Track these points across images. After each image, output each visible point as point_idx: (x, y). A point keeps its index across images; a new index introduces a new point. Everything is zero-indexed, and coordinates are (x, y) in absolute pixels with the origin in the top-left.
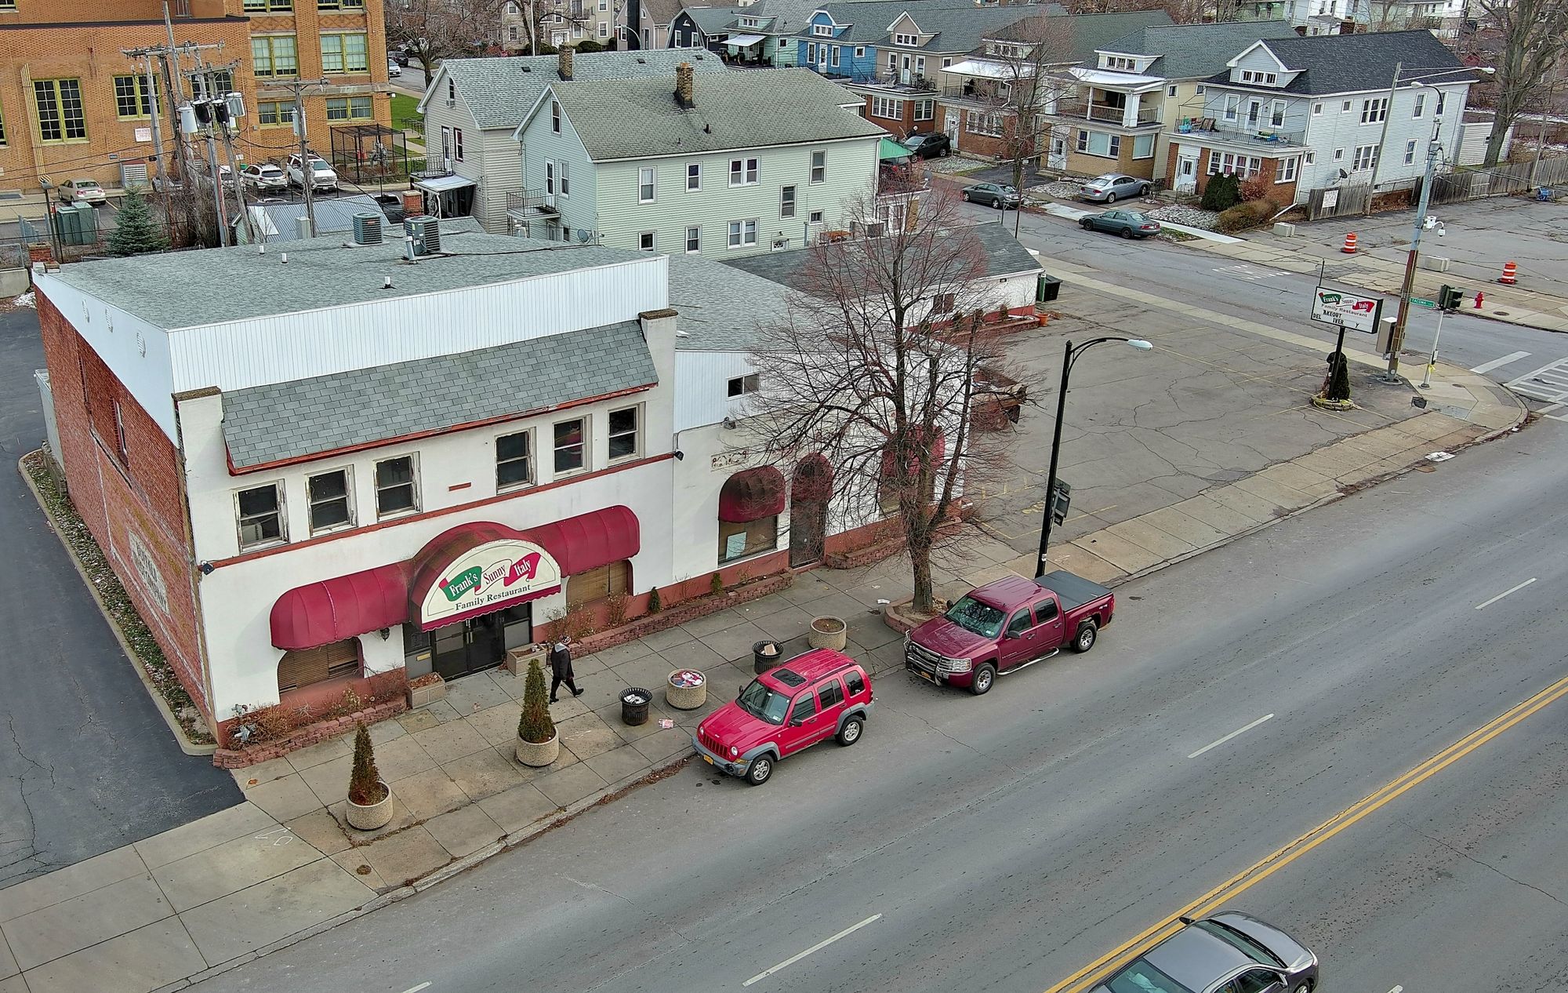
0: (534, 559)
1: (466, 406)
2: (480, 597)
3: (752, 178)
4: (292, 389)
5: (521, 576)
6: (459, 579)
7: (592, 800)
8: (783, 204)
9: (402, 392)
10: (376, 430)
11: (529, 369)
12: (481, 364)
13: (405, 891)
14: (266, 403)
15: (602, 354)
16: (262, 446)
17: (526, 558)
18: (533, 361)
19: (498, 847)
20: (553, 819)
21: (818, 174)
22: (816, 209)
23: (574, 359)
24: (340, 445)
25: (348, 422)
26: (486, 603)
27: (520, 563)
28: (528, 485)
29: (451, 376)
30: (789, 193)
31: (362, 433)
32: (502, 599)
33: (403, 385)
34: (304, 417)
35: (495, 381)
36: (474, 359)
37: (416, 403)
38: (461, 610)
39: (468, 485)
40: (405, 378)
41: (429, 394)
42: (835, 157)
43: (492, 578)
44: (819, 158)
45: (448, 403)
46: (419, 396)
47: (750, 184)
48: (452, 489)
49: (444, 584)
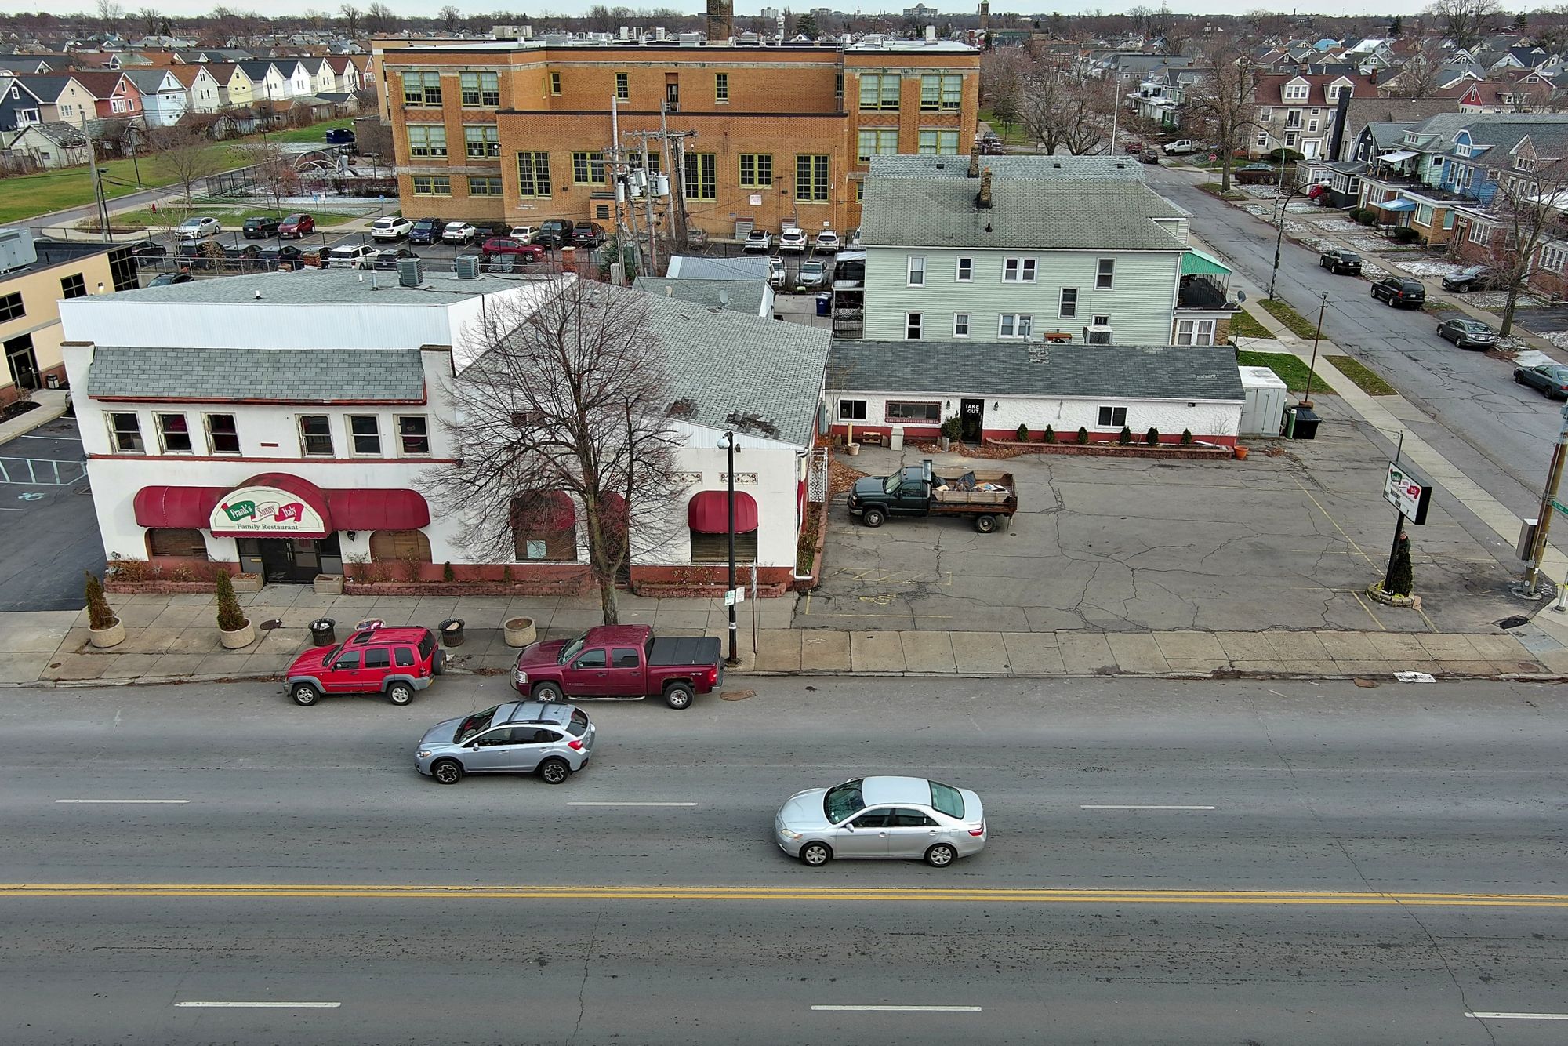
0: (299, 508)
1: (259, 387)
2: (257, 524)
3: (1028, 276)
4: (143, 353)
5: (289, 517)
6: (237, 506)
7: (213, 677)
8: (1063, 305)
9: (217, 369)
10: (188, 390)
11: (318, 370)
12: (282, 361)
13: (52, 684)
14: (123, 358)
15: (383, 370)
16: (110, 385)
17: (292, 505)
18: (325, 365)
19: (128, 681)
20: (177, 678)
21: (1105, 281)
22: (1102, 313)
23: (356, 370)
24: (160, 395)
25: (171, 381)
26: (261, 530)
27: (287, 507)
28: (330, 457)
29: (258, 364)
30: (1070, 295)
31: (178, 390)
32: (274, 530)
33: (220, 364)
34: (144, 372)
35: (287, 374)
36: (279, 356)
37: (224, 378)
38: (241, 530)
39: (277, 445)
40: (223, 360)
41: (236, 373)
42: (1123, 268)
43: (266, 512)
44: (1107, 266)
45: (248, 382)
46: (228, 374)
47: (1025, 281)
48: (263, 445)
49: (225, 507)
